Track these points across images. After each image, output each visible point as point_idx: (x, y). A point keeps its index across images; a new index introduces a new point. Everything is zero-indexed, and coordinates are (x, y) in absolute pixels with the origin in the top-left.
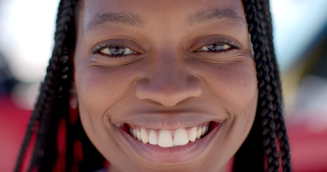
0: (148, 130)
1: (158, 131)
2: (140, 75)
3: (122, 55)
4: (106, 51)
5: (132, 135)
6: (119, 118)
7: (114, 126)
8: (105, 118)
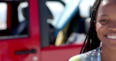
0: (110, 36)
1: (112, 36)
2: (109, 25)
3: (105, 22)
4: (102, 21)
5: (107, 37)
6: (105, 34)
7: (104, 35)
8: (102, 34)
